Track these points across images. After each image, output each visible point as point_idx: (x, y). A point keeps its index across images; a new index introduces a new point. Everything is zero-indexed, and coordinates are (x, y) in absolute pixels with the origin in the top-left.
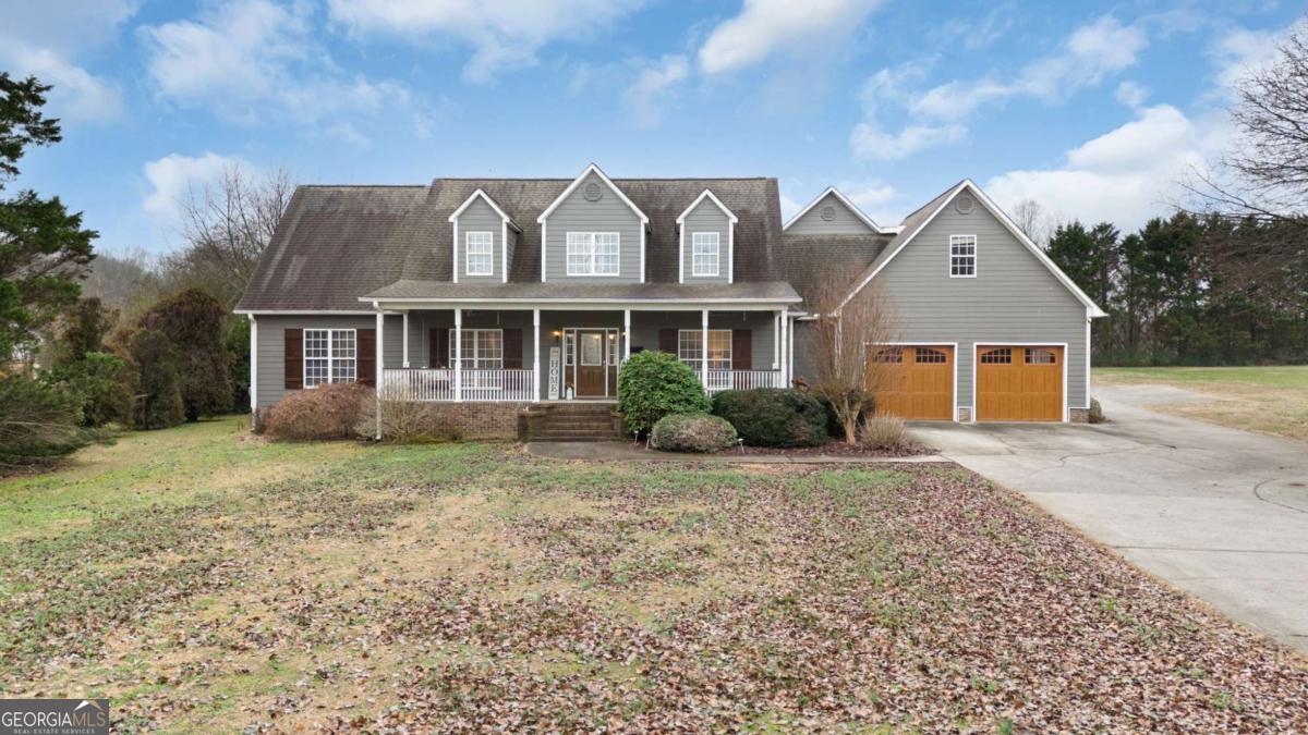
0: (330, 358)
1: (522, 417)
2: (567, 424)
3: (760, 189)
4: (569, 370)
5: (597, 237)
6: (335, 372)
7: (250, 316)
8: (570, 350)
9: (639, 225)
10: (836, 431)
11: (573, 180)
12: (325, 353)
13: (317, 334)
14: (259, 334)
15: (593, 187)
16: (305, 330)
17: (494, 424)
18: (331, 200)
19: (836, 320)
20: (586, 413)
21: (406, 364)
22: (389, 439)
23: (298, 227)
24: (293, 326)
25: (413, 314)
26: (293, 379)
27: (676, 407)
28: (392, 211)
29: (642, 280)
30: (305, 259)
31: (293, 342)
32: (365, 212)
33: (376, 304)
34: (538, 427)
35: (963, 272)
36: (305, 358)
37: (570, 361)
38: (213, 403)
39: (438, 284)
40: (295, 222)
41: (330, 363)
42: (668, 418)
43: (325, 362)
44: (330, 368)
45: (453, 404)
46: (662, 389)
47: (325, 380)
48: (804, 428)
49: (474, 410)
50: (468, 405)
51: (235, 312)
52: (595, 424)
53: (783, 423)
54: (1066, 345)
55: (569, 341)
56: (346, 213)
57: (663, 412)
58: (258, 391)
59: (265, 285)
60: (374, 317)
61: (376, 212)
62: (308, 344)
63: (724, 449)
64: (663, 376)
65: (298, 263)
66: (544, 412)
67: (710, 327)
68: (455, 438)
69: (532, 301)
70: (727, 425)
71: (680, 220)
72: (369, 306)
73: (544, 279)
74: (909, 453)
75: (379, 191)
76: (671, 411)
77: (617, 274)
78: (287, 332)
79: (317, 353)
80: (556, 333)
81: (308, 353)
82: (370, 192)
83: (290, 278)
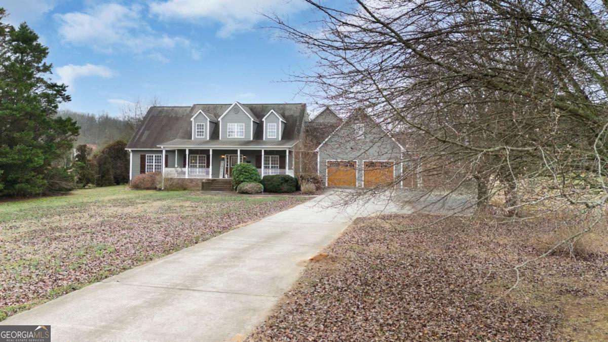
0: (154, 164)
1: (203, 183)
2: (217, 185)
3: (299, 107)
4: (227, 168)
5: (237, 125)
6: (155, 168)
7: (130, 151)
8: (227, 162)
9: (251, 121)
10: (298, 189)
11: (231, 104)
12: (152, 162)
13: (150, 156)
14: (133, 155)
15: (236, 109)
16: (147, 155)
17: (197, 185)
18: (160, 112)
19: (317, 152)
20: (225, 182)
21: (176, 166)
22: (166, 189)
23: (149, 121)
24: (143, 154)
25: (178, 150)
26: (143, 170)
27: (247, 180)
28: (178, 116)
29: (252, 139)
30: (149, 132)
31: (143, 159)
32: (170, 116)
33: (162, 147)
34: (208, 186)
35: (360, 137)
36: (146, 164)
37: (227, 165)
38: (124, 179)
39: (187, 140)
40: (148, 120)
41: (154, 166)
42: (243, 183)
43: (152, 165)
44: (154, 167)
45: (185, 179)
46: (243, 174)
47: (152, 171)
48: (285, 187)
49: (191, 180)
50: (190, 179)
51: (126, 149)
52: (225, 185)
53: (278, 185)
54: (394, 162)
55: (227, 159)
56: (164, 116)
57: (242, 182)
58: (132, 174)
59: (135, 141)
60: (162, 151)
61: (174, 116)
62: (148, 159)
63: (257, 193)
64: (243, 170)
65: (147, 133)
66: (210, 182)
67: (264, 155)
68: (185, 189)
69: (210, 147)
70: (262, 186)
71: (263, 120)
72: (160, 148)
73: (220, 139)
75: (176, 109)
76: (244, 181)
77: (243, 137)
78: (141, 155)
79: (150, 162)
80: (223, 156)
81: (148, 163)
82: (173, 109)
83: (144, 138)
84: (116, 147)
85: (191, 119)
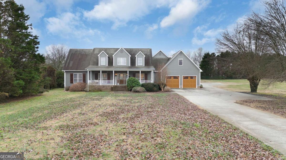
0: (78, 78)
1: (112, 88)
2: (119, 89)
3: (149, 51)
5: (123, 59)
6: (79, 81)
7: (65, 71)
8: (118, 77)
9: (129, 57)
10: (160, 89)
11: (119, 48)
12: (77, 77)
13: (76, 74)
14: (66, 74)
15: (122, 51)
16: (74, 74)
17: (107, 89)
18: (76, 51)
19: (161, 72)
20: (121, 87)
21: (91, 79)
22: (90, 91)
23: (71, 56)
24: (72, 73)
25: (92, 71)
26: (72, 82)
27: (136, 86)
28: (87, 54)
29: (130, 66)
30: (73, 62)
31: (72, 76)
32: (82, 54)
33: (88, 70)
34: (114, 89)
35: (181, 64)
36: (74, 78)
37: (118, 79)
38: (54, 86)
39: (96, 66)
41: (78, 79)
42: (135, 87)
43: (77, 79)
44: (78, 80)
45: (100, 86)
46: (134, 83)
47: (77, 82)
48: (155, 89)
49: (104, 86)
50: (102, 86)
51: (62, 71)
52: (123, 88)
53: (152, 88)
54: (197, 76)
55: (118, 75)
56: (79, 54)
57: (134, 86)
58: (66, 84)
59: (66, 66)
60: (87, 72)
61: (84, 54)
62: (74, 76)
63: (143, 92)
64: (134, 81)
66: (115, 87)
67: (141, 73)
68: (101, 91)
69: (113, 69)
70: (144, 88)
71: (136, 56)
72: (87, 70)
73: (114, 65)
74: (171, 92)
75: (84, 50)
76: (135, 86)
77: (126, 65)
78: (71, 74)
79: (76, 77)
80: (116, 74)
81: (74, 77)
82: (83, 50)
83: (71, 65)
84: (49, 70)
85: (98, 56)
